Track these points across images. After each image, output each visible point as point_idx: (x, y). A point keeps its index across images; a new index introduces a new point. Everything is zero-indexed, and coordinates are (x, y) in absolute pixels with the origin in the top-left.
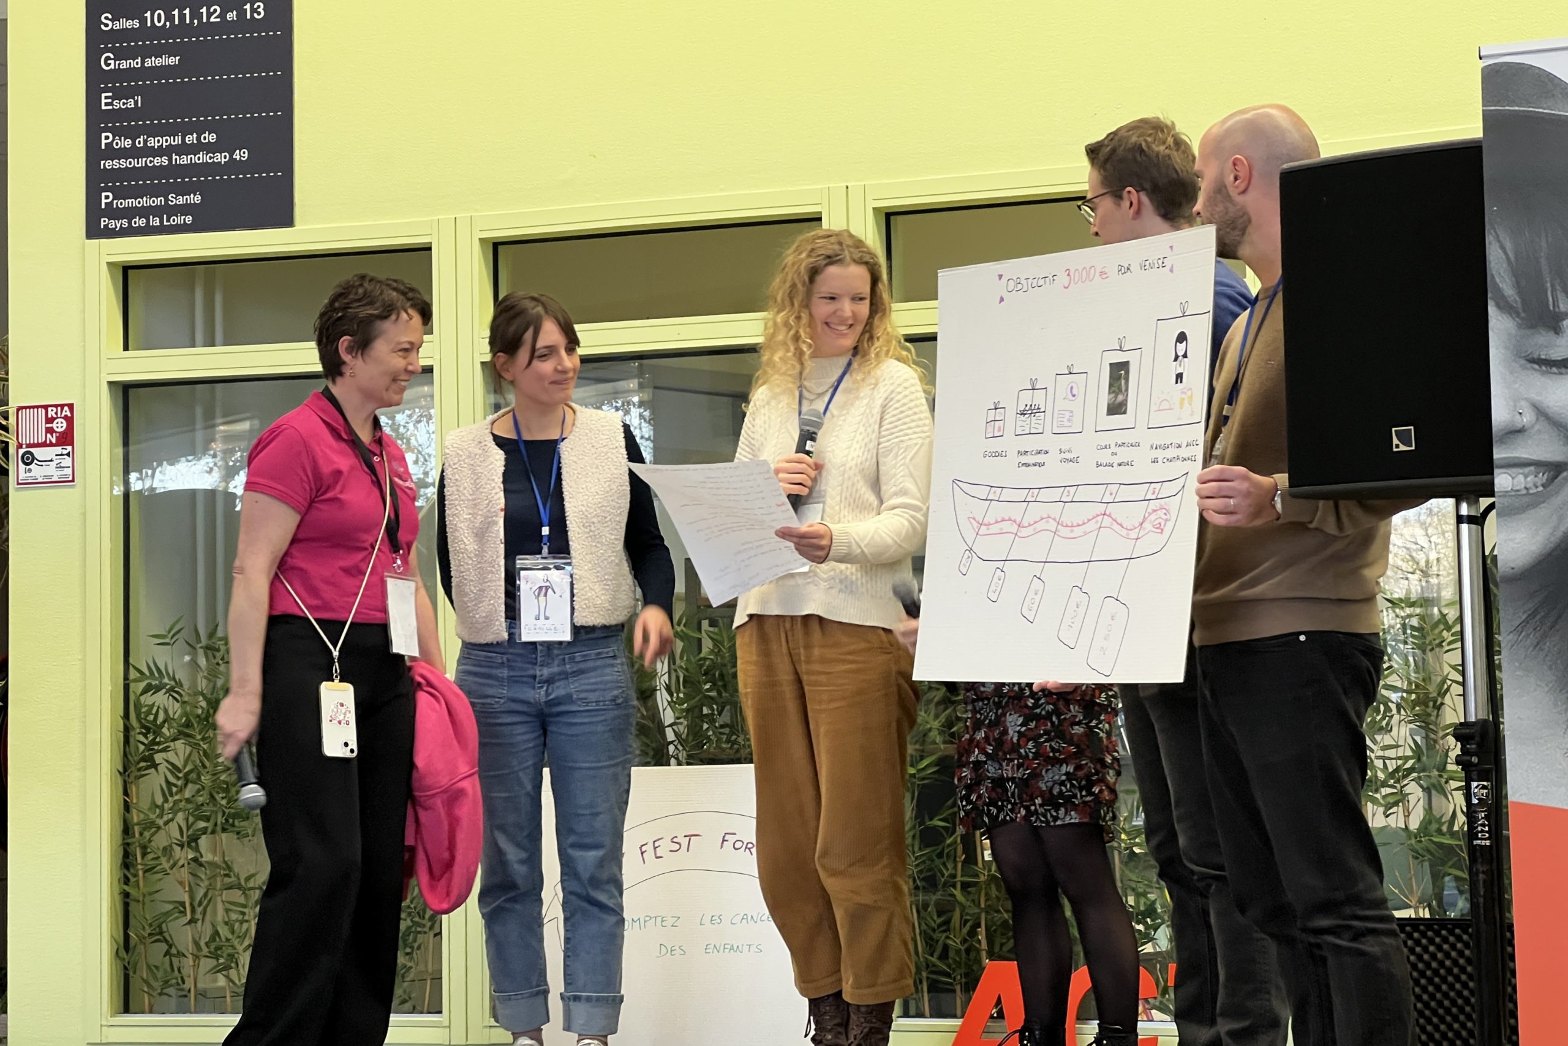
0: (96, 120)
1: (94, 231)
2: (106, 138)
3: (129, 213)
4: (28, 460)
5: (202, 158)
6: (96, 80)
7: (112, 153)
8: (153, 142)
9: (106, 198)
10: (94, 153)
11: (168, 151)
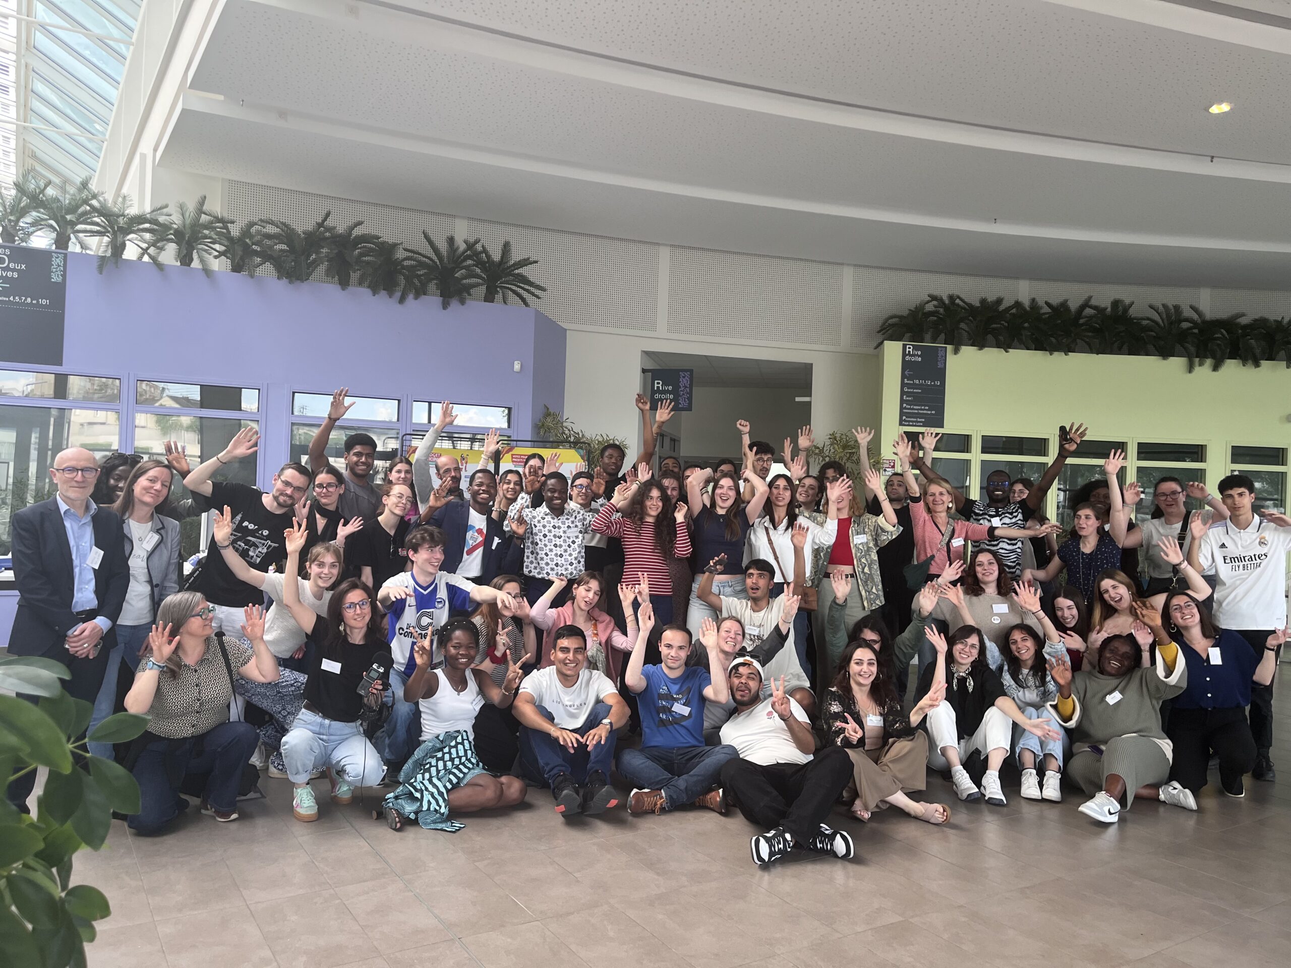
0: (902, 401)
1: (901, 424)
2: (905, 405)
3: (909, 421)
4: (885, 470)
5: (925, 412)
6: (903, 393)
7: (905, 408)
8: (915, 407)
9: (904, 418)
10: (902, 408)
11: (918, 409)
